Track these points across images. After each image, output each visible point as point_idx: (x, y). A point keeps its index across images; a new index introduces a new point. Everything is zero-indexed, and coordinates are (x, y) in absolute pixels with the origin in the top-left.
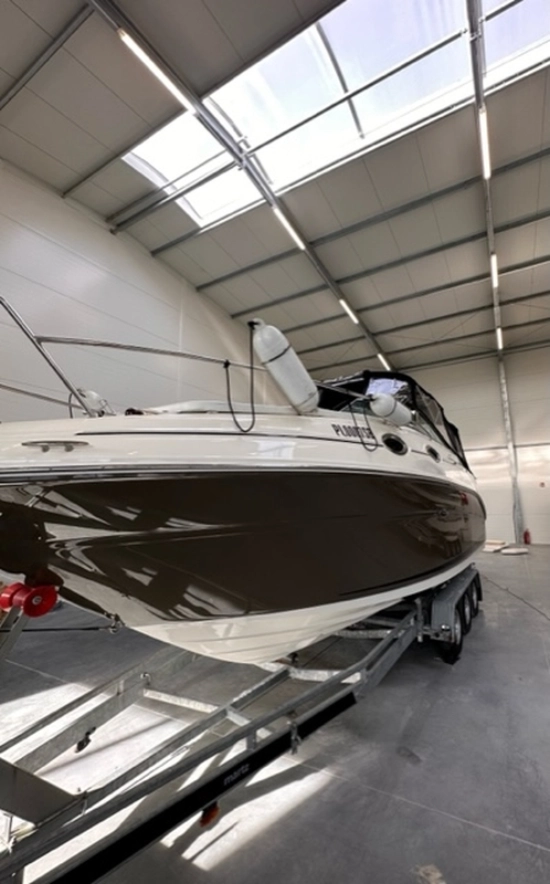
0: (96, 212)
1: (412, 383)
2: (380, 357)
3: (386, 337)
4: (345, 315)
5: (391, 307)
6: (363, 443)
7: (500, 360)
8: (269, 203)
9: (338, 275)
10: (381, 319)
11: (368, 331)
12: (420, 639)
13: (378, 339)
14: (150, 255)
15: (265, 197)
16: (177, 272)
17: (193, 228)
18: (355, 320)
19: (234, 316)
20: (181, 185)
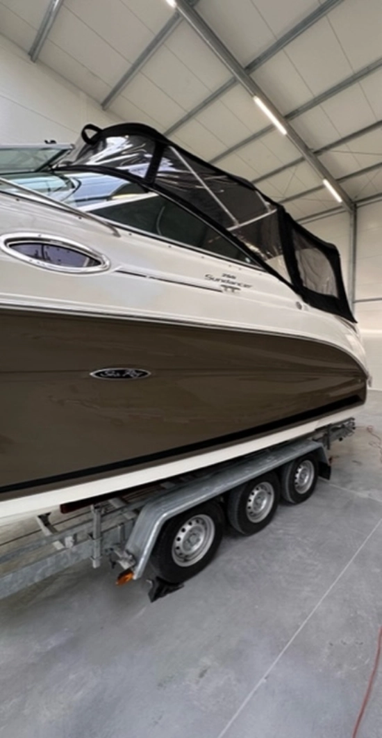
2: (326, 183)
4: (271, 128)
13: (321, 158)
18: (282, 130)
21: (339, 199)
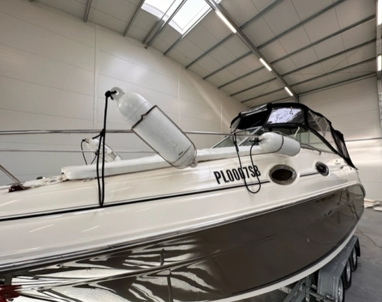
0: (138, 40)
1: (305, 109)
2: (286, 89)
3: (290, 76)
4: (264, 67)
5: (293, 57)
6: (246, 185)
7: (378, 79)
8: (214, 10)
9: (257, 44)
10: (286, 66)
11: (278, 74)
12: (307, 300)
13: (285, 78)
14: (163, 55)
15: (212, 6)
16: (176, 61)
17: (180, 36)
18: (270, 69)
19: (204, 79)
20: (169, 14)
21: (292, 95)
